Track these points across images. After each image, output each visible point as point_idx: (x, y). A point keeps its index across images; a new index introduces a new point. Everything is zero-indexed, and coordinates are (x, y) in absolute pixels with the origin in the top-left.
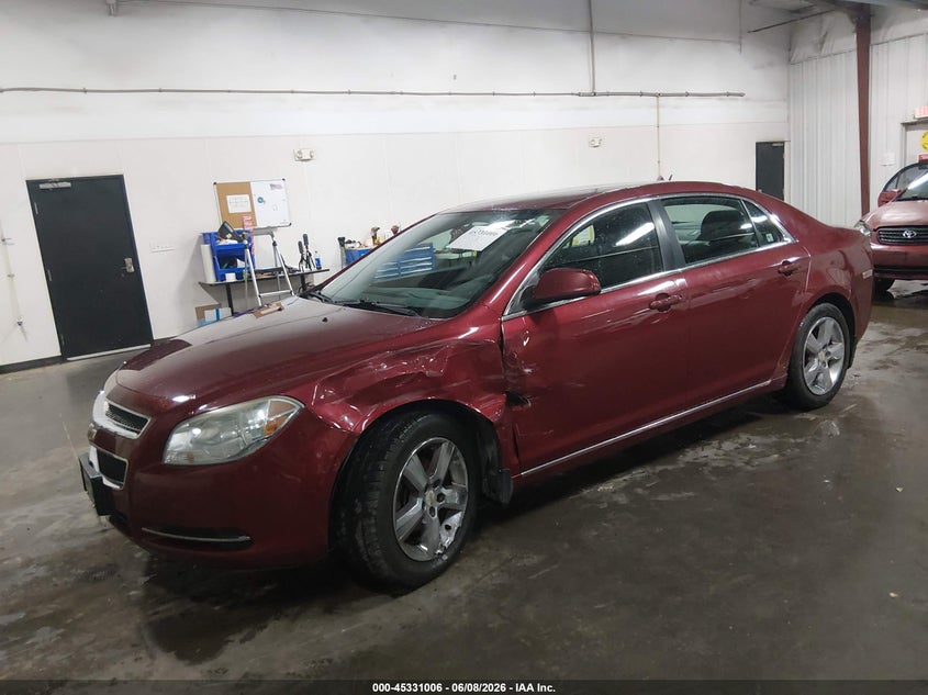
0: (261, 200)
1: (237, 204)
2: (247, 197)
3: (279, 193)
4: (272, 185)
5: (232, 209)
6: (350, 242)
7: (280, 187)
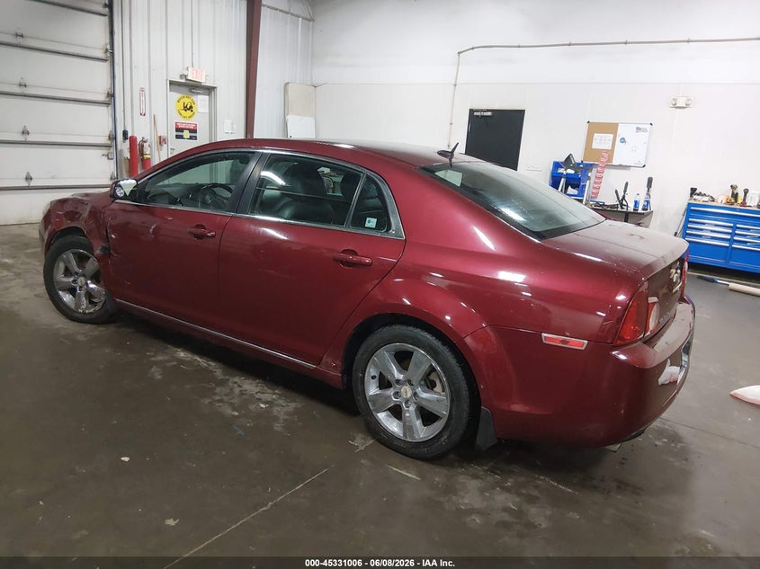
0: (623, 140)
1: (601, 142)
2: (611, 136)
3: (643, 136)
4: (637, 128)
5: (595, 145)
6: (700, 194)
7: (645, 130)
